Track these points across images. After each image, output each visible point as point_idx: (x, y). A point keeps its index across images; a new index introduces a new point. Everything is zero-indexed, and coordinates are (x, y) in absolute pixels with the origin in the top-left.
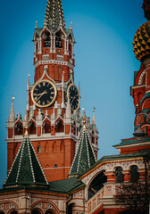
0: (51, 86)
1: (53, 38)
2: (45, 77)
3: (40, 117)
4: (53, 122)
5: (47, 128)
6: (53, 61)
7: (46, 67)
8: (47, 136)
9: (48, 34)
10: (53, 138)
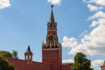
0: (53, 36)
1: (53, 25)
2: (51, 34)
3: (51, 44)
4: (54, 46)
5: (53, 47)
6: (53, 30)
7: (51, 32)
8: (53, 49)
9: (52, 24)
10: (54, 49)
